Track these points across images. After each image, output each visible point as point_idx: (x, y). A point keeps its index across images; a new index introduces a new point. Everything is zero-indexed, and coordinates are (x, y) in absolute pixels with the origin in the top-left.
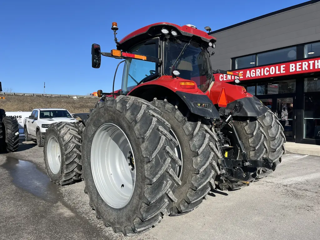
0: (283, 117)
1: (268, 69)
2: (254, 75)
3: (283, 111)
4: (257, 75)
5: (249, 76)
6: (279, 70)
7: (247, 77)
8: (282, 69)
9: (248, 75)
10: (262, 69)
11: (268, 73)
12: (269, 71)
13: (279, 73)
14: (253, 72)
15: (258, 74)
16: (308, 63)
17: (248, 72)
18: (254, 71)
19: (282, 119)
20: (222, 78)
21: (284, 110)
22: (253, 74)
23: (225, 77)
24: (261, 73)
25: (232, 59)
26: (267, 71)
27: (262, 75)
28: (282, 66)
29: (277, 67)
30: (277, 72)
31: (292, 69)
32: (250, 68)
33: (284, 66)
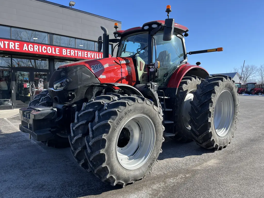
0: (39, 88)
1: (46, 48)
2: (32, 50)
3: (39, 83)
4: (35, 51)
5: (27, 50)
6: (55, 51)
7: (24, 49)
8: (57, 51)
9: (25, 48)
10: (40, 47)
11: (46, 51)
13: (55, 53)
14: (31, 47)
17: (25, 45)
18: (32, 46)
19: (39, 89)
21: (41, 82)
22: (31, 48)
24: (39, 49)
26: (45, 49)
27: (40, 51)
28: (57, 49)
29: (53, 48)
30: (53, 53)
31: (64, 53)
32: (28, 43)
33: (59, 49)
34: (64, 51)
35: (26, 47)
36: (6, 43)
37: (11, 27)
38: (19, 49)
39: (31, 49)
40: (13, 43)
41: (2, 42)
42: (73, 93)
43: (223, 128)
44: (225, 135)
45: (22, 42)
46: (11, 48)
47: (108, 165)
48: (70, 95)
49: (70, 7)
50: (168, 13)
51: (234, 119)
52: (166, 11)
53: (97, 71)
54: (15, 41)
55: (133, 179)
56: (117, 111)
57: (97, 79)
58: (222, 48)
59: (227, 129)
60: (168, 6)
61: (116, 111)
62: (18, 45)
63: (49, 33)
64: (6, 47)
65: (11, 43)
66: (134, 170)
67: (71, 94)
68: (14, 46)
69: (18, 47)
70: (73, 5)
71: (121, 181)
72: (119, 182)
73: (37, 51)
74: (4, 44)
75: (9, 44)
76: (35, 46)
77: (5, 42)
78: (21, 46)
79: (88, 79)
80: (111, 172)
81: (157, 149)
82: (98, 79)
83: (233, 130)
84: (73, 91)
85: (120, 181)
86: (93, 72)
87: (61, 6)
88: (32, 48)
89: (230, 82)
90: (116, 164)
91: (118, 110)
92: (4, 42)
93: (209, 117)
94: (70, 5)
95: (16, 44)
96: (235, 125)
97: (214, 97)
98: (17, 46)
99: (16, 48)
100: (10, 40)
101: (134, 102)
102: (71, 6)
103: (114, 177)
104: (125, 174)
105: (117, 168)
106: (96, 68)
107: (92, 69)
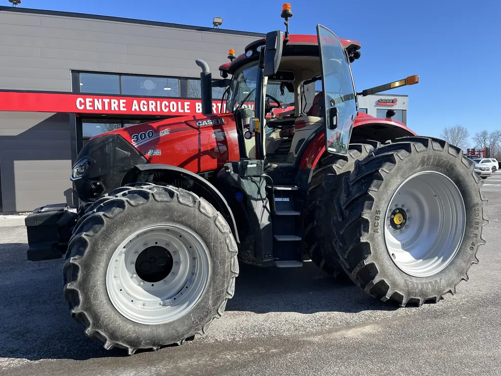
1: (167, 104)
2: (146, 109)
4: (150, 110)
5: (138, 110)
6: (183, 108)
7: (133, 110)
8: (186, 107)
9: (135, 107)
10: (158, 102)
11: (167, 109)
12: (169, 107)
13: (182, 111)
14: (144, 104)
15: (152, 107)
16: (217, 105)
17: (135, 102)
18: (146, 103)
20: (81, 104)
22: (144, 106)
23: (88, 104)
24: (156, 107)
25: (73, 71)
26: (166, 107)
27: (159, 110)
28: (186, 104)
29: (179, 103)
30: (180, 111)
31: (199, 110)
32: (139, 98)
33: (189, 103)
34: (199, 106)
35: (137, 105)
36: (106, 101)
37: (120, 74)
38: (125, 109)
39: (144, 108)
40: (116, 101)
41: (100, 100)
42: (98, 184)
43: (437, 258)
44: (436, 273)
45: (130, 98)
46: (113, 109)
47: (86, 310)
48: (93, 187)
49: (215, 27)
50: (286, 20)
51: (466, 238)
52: (283, 16)
53: (143, 143)
54: (118, 97)
55: (148, 341)
56: (103, 217)
57: (142, 157)
58: (414, 76)
59: (444, 261)
60: (285, 5)
61: (101, 217)
62: (123, 103)
63: (180, 77)
64: (107, 108)
65: (113, 101)
66: (157, 325)
67: (95, 184)
68: (117, 106)
69: (124, 107)
70: (220, 24)
71: (121, 343)
72: (118, 344)
73: (154, 110)
74: (103, 104)
75: (110, 104)
76: (150, 102)
77: (104, 100)
78: (129, 105)
79: (126, 158)
80: (94, 324)
81: (215, 290)
82: (144, 157)
83: (463, 265)
84: (98, 179)
85: (118, 342)
86: (134, 145)
87: (199, 28)
88: (146, 107)
89: (438, 152)
90: (104, 311)
91: (104, 215)
92: (102, 101)
93: (365, 231)
94: (215, 23)
95: (121, 101)
96: (470, 252)
97: (378, 188)
98: (122, 105)
99: (122, 109)
100: (111, 96)
101: (145, 200)
102: (217, 26)
103: (103, 333)
104: (128, 331)
105: (107, 318)
106: (142, 139)
107: (132, 140)
